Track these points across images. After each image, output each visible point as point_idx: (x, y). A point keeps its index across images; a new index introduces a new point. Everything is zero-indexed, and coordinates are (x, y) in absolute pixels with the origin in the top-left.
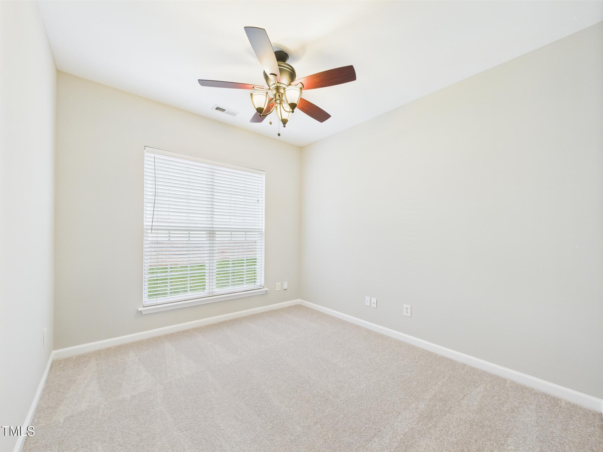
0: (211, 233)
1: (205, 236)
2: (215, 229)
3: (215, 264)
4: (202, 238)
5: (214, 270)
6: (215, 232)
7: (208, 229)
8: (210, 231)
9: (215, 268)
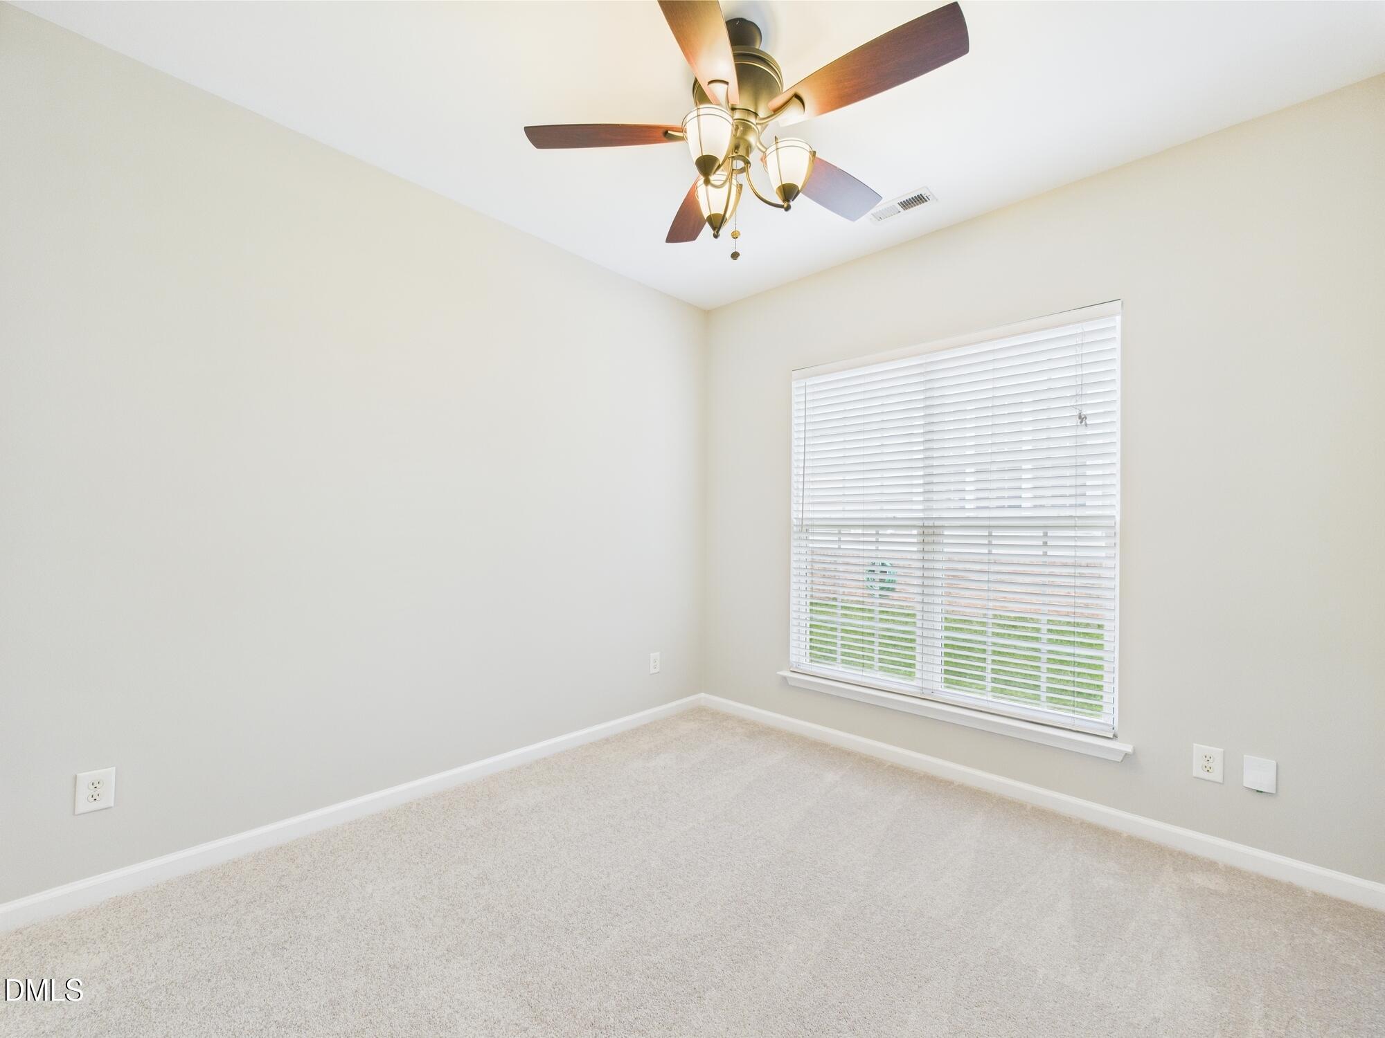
0: (929, 532)
1: (915, 540)
2: (938, 523)
3: (938, 617)
4: (904, 548)
5: (935, 633)
6: (937, 531)
7: (920, 523)
8: (924, 527)
9: (938, 626)
